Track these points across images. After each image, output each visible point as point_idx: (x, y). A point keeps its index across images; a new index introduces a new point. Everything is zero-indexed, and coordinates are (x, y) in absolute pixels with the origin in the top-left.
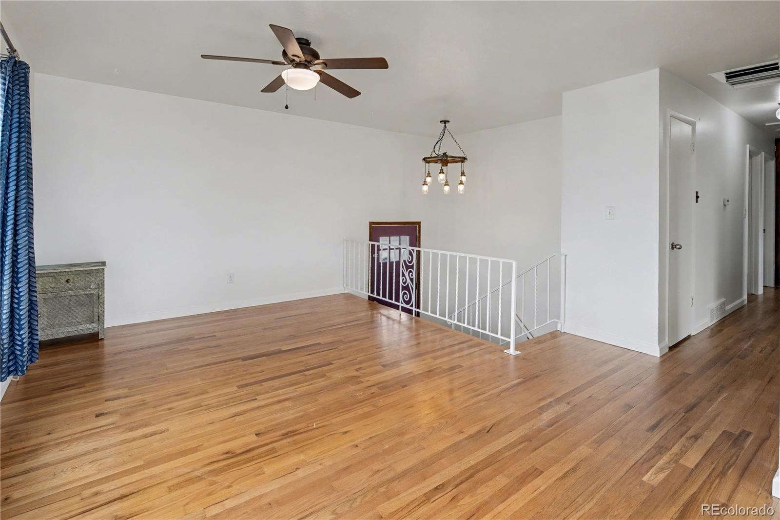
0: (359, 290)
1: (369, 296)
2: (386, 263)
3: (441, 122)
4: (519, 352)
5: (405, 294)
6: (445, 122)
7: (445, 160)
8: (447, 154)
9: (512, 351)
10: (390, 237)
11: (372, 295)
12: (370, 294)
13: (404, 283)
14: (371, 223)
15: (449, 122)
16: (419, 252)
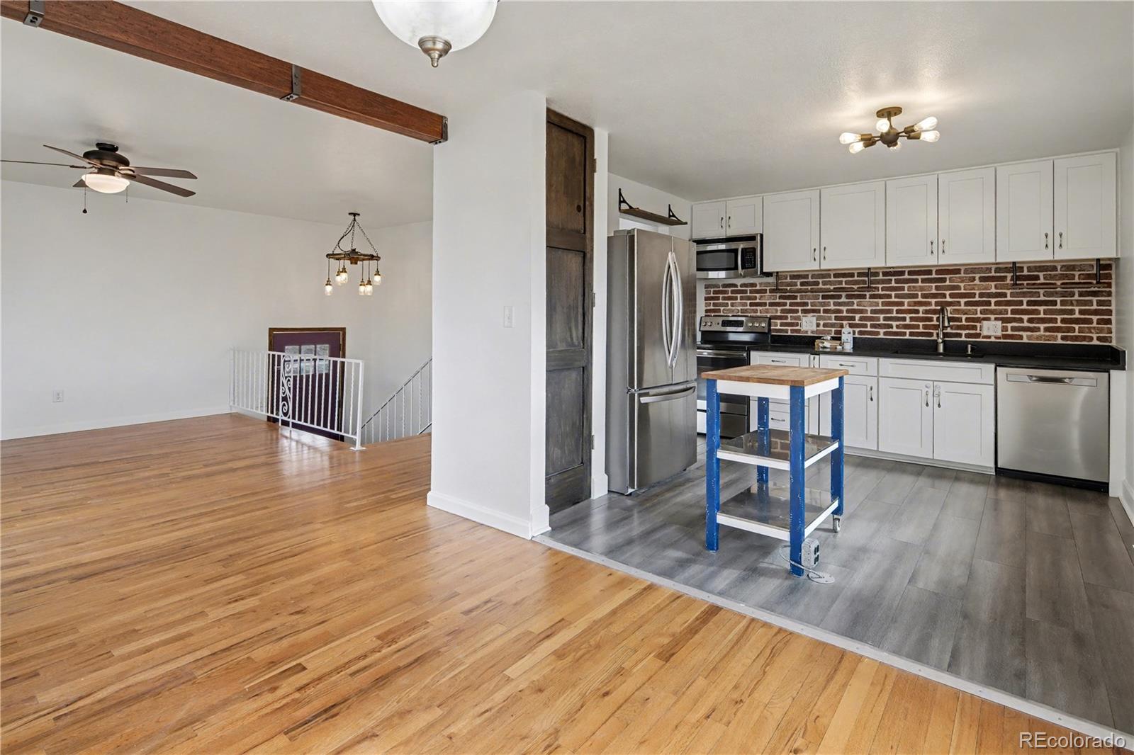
0: (254, 410)
1: (268, 417)
2: (296, 376)
3: (350, 214)
4: (364, 448)
5: (284, 405)
6: (355, 215)
7: (353, 256)
8: (356, 250)
9: (358, 447)
10: (300, 346)
11: (272, 415)
12: (269, 414)
13: (284, 393)
14: (271, 330)
15: (359, 215)
16: (343, 363)
